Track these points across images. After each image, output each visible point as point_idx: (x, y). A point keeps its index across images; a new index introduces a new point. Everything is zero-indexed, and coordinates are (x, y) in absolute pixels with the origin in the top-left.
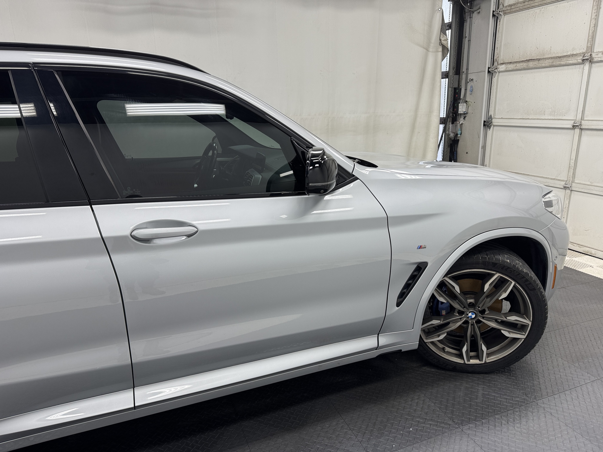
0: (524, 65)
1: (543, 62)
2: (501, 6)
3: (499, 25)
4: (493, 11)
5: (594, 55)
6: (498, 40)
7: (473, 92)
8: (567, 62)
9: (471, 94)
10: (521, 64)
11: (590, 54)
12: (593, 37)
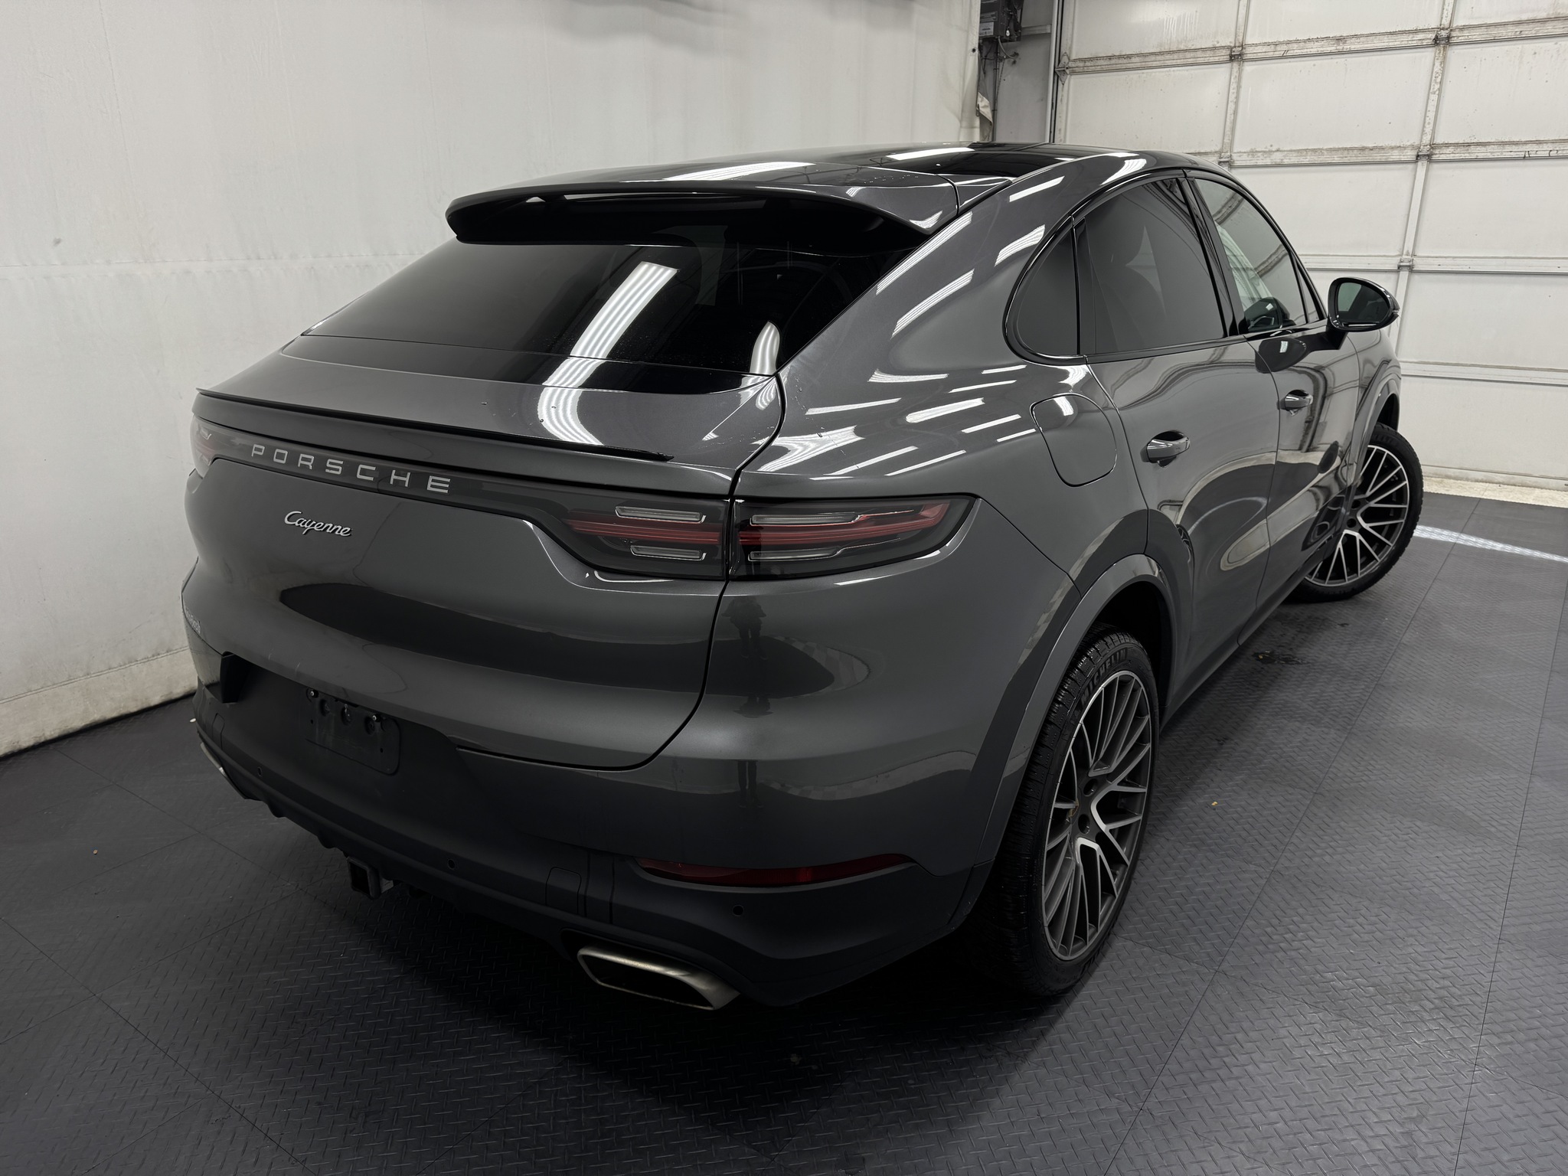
2: (1064, 60)
3: (1063, 90)
4: (1055, 66)
6: (1060, 117)
11: (1229, 154)
12: (1233, 129)
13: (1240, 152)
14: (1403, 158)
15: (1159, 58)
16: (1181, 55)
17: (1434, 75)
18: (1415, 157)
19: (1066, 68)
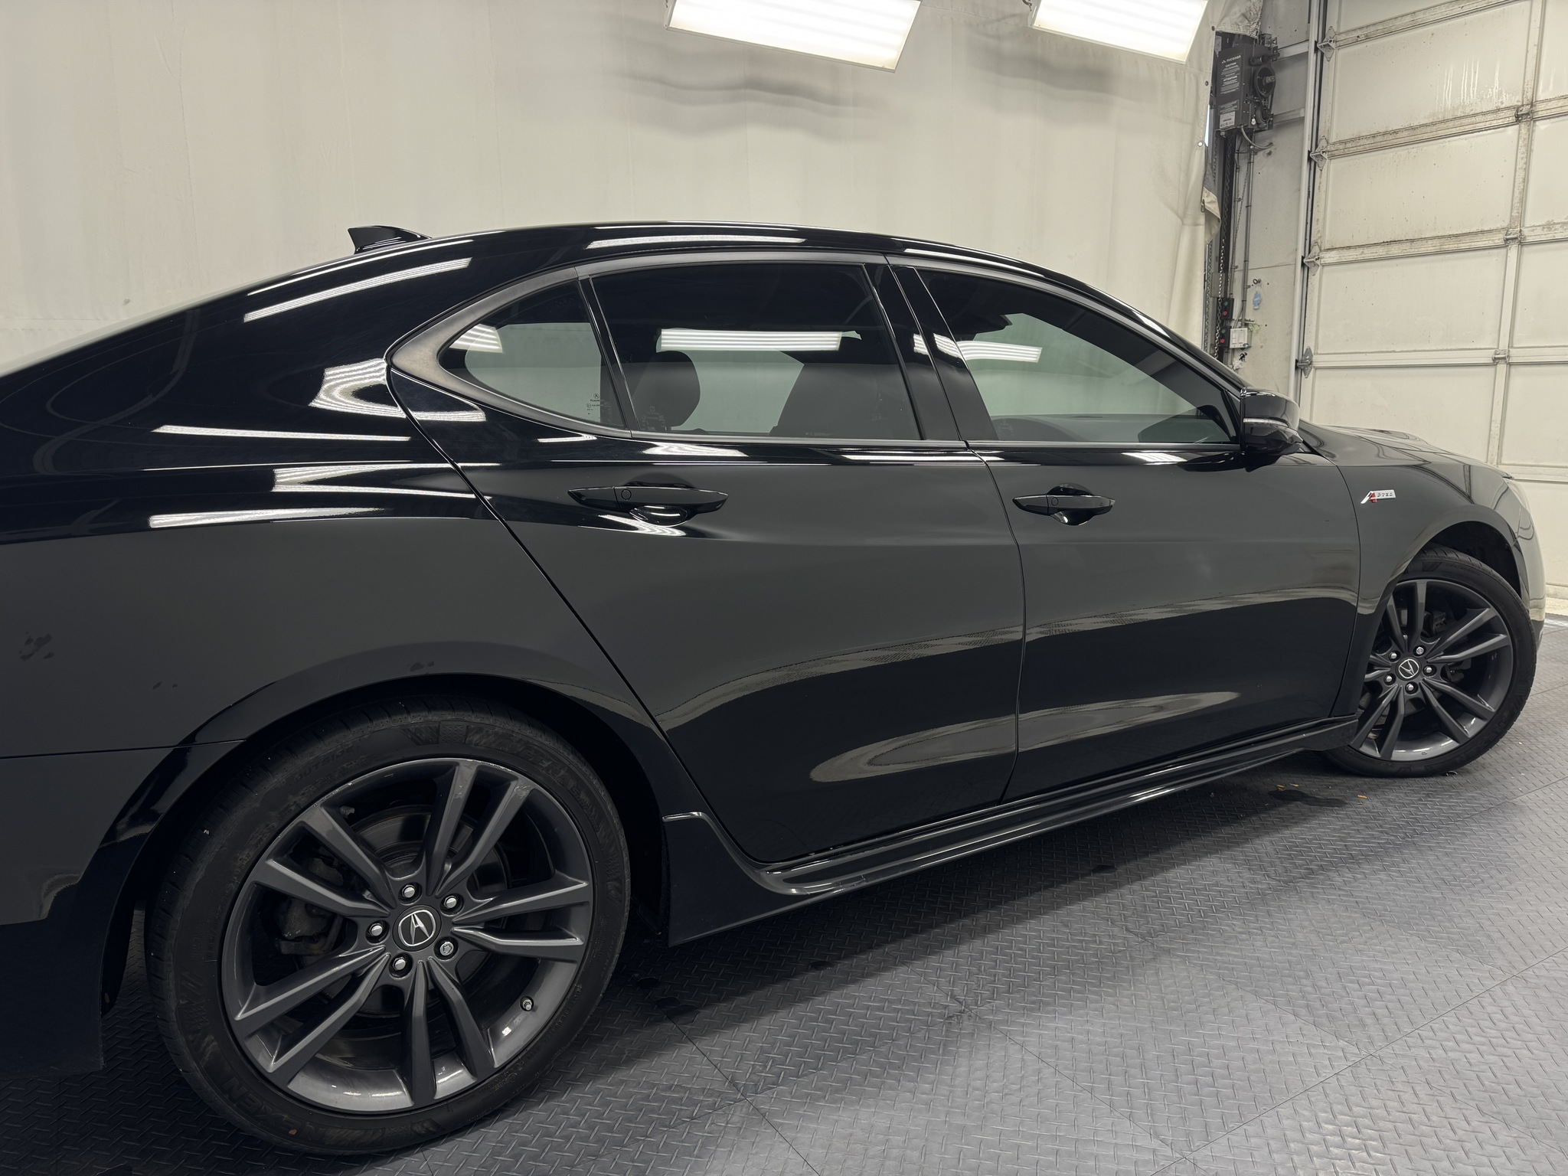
0: (1381, 251)
1: (1422, 245)
2: (1322, 143)
3: (1321, 177)
4: (1309, 152)
5: (1526, 232)
6: (1318, 206)
7: (1261, 305)
8: (1473, 244)
9: (1256, 309)
10: (1374, 249)
11: (1519, 229)
12: (1523, 201)
13: (1534, 226)
15: (1429, 129)
16: (1457, 123)
19: (1323, 152)
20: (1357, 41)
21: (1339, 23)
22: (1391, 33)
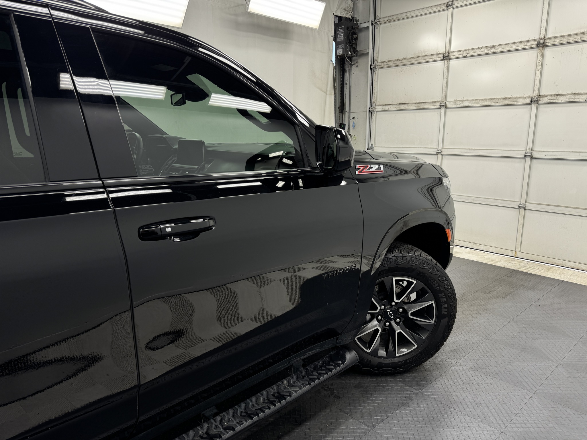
0: (397, 107)
1: (412, 106)
2: (376, 62)
3: (375, 76)
4: (371, 65)
5: (447, 103)
6: (374, 87)
7: (355, 127)
8: (429, 107)
9: (353, 129)
10: (395, 106)
11: (445, 102)
12: (446, 91)
13: (450, 101)
14: (525, 103)
15: (413, 60)
16: (423, 58)
17: (538, 62)
18: (530, 102)
19: (376, 66)
20: (387, 22)
21: (380, 14)
22: (399, 20)
